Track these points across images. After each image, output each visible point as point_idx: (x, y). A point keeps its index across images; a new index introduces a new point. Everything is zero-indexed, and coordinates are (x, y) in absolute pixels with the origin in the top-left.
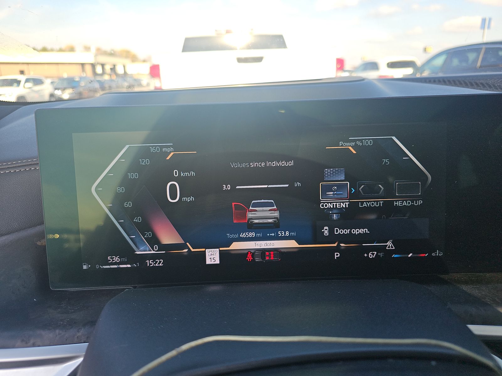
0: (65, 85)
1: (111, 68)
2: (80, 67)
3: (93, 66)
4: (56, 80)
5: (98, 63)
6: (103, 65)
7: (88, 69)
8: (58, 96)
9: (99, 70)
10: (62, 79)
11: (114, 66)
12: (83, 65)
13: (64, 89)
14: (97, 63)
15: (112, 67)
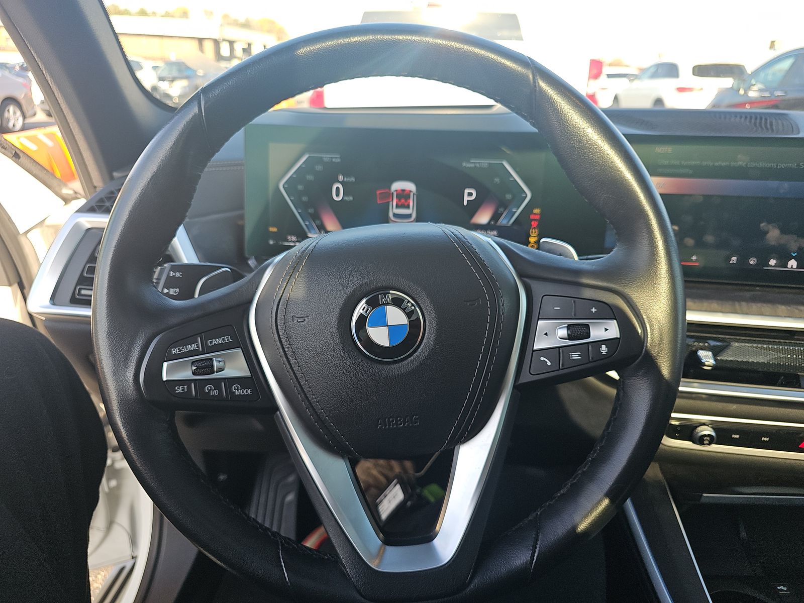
0: (175, 73)
1: (244, 48)
2: (195, 44)
3: (216, 43)
4: (161, 64)
5: (224, 40)
6: (231, 43)
7: (209, 46)
8: (163, 91)
9: (225, 50)
10: (170, 64)
11: (249, 45)
12: (200, 40)
13: (173, 80)
14: (222, 39)
15: (246, 46)
